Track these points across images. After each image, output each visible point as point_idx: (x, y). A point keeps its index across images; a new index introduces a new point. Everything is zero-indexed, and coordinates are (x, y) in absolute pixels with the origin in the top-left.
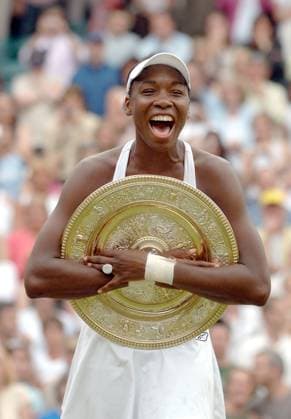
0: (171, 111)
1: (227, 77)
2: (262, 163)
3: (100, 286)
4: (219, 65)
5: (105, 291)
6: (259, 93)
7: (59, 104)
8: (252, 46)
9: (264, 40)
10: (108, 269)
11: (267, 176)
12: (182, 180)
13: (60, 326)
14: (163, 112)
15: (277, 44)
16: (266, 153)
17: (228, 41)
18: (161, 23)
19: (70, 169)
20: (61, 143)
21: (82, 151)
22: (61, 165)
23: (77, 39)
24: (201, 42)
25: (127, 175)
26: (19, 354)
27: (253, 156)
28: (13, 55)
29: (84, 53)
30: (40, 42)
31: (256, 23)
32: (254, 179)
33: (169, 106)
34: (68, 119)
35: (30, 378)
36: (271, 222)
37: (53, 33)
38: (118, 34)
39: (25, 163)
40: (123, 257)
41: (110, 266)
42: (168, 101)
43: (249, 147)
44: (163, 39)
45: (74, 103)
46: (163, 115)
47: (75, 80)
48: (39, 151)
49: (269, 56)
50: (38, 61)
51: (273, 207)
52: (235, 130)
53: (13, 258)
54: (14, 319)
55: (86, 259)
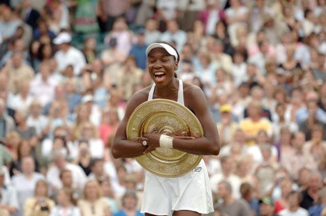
0: (163, 70)
1: (204, 50)
2: (220, 92)
3: (144, 151)
4: (200, 45)
5: (146, 153)
6: (219, 59)
7: (123, 64)
8: (215, 36)
9: (221, 33)
10: (145, 143)
11: (223, 98)
12: (177, 101)
13: (125, 170)
14: (158, 70)
15: (227, 35)
16: (222, 88)
17: (204, 34)
18: (172, 25)
19: (129, 95)
20: (125, 82)
21: (134, 87)
22: (124, 93)
23: (132, 33)
24: (191, 35)
25: (153, 98)
26: (105, 183)
27: (216, 89)
28: (102, 41)
29: (136, 40)
30: (114, 34)
31: (217, 25)
32: (217, 100)
33: (161, 68)
34: (128, 70)
35: (110, 195)
36: (225, 120)
37: (120, 30)
38: (151, 31)
39: (108, 92)
40: (150, 137)
41: (145, 142)
42: (160, 66)
43: (214, 84)
44: (173, 33)
45: (131, 63)
46: (158, 72)
47: (131, 52)
48: (114, 86)
49: (223, 41)
50: (114, 44)
51: (226, 113)
52: (207, 76)
53: (102, 137)
54: (102, 166)
55: (137, 138)
